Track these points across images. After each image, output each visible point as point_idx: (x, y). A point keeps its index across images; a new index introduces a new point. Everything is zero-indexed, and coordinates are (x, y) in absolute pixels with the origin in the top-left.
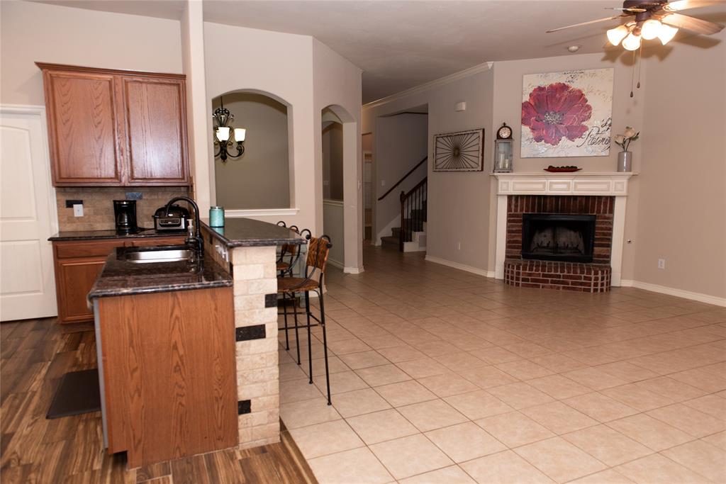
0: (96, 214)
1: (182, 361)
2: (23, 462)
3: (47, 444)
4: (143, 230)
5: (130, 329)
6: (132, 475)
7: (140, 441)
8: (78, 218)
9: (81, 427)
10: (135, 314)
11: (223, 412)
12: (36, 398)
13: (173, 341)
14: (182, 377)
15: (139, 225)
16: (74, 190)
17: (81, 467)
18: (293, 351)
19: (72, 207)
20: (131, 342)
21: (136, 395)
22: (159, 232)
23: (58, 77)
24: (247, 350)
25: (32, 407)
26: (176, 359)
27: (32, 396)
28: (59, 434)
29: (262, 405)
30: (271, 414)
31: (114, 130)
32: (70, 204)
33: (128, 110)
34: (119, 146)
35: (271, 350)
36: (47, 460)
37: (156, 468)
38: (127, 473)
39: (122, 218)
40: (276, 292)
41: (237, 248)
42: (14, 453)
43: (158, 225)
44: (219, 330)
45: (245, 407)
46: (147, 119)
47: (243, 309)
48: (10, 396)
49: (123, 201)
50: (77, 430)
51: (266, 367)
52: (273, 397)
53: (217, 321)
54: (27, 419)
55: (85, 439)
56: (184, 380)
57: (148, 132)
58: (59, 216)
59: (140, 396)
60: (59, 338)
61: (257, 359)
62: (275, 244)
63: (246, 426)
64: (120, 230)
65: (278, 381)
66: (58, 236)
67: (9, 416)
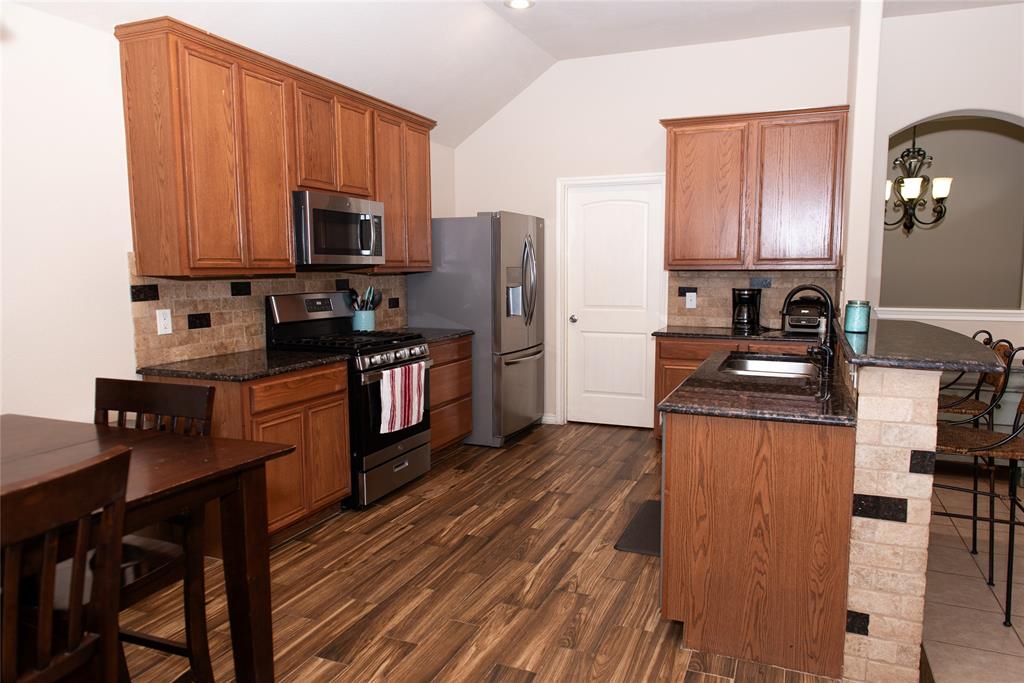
0: (710, 305)
1: (766, 523)
2: (580, 590)
3: (608, 579)
4: (767, 330)
5: (701, 460)
6: (685, 657)
7: (700, 616)
8: (690, 310)
9: (646, 571)
10: (709, 443)
11: (823, 616)
12: (611, 521)
13: (756, 491)
14: (764, 546)
15: (763, 323)
16: (688, 274)
17: (633, 621)
18: (983, 559)
19: (685, 295)
20: (701, 480)
21: (701, 552)
22: (789, 335)
23: (683, 134)
24: (870, 533)
25: (605, 529)
26: (758, 518)
27: (608, 518)
28: (621, 572)
29: (889, 630)
30: (904, 650)
31: (741, 195)
32: (682, 292)
33: (762, 165)
34: (746, 216)
35: (915, 544)
36: (603, 597)
37: (716, 660)
38: (681, 652)
39: (740, 313)
40: (934, 450)
41: (868, 368)
42: (575, 576)
43: (787, 326)
44: (827, 492)
45: (859, 623)
46: (786, 176)
47: (868, 466)
48: (589, 510)
49: (744, 290)
50: (641, 573)
51: (902, 570)
52: (912, 624)
53: (824, 475)
54: (596, 543)
55: (647, 588)
56: (767, 550)
57: (786, 193)
58: (669, 306)
59: (705, 554)
60: (651, 456)
61: (887, 552)
62: (938, 369)
63: (857, 654)
64: (737, 330)
65: (922, 599)
66: (666, 331)
67: (581, 533)
